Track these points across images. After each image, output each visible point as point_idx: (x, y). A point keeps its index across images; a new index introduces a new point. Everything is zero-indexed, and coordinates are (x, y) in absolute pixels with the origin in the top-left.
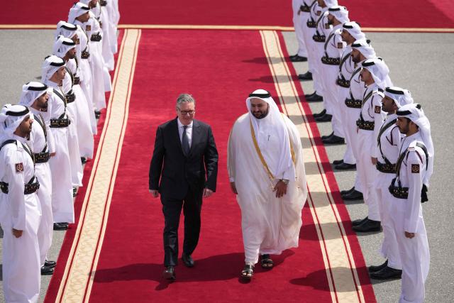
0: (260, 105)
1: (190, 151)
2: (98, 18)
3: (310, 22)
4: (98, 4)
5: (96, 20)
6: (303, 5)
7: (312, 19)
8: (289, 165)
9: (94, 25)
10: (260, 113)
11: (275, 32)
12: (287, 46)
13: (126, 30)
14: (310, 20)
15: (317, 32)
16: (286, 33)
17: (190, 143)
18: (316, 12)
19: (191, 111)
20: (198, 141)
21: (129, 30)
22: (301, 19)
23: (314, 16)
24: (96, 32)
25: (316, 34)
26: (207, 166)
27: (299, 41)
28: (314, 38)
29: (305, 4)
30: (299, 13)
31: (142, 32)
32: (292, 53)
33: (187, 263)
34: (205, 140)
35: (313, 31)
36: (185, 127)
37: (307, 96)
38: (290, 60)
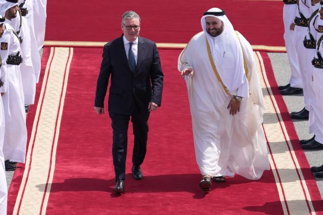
0: (215, 23)
1: (136, 67)
2: (18, 33)
3: (309, 41)
4: (18, 14)
5: (15, 36)
6: (299, 17)
7: (311, 36)
8: (243, 82)
9: (13, 42)
10: (215, 31)
11: (258, 52)
12: (275, 72)
13: (52, 49)
14: (308, 38)
15: (319, 54)
16: (275, 54)
17: (136, 59)
18: (317, 28)
19: (135, 26)
20: (144, 58)
21: (56, 48)
22: (295, 36)
23: (314, 33)
24: (16, 51)
25: (317, 57)
26: (153, 82)
27: (292, 66)
28: (314, 62)
29: (301, 15)
30: (292, 28)
31: (74, 52)
32: (282, 82)
33: (135, 176)
34: (150, 56)
35: (312, 54)
36: (131, 44)
37: (303, 142)
38: (279, 92)
